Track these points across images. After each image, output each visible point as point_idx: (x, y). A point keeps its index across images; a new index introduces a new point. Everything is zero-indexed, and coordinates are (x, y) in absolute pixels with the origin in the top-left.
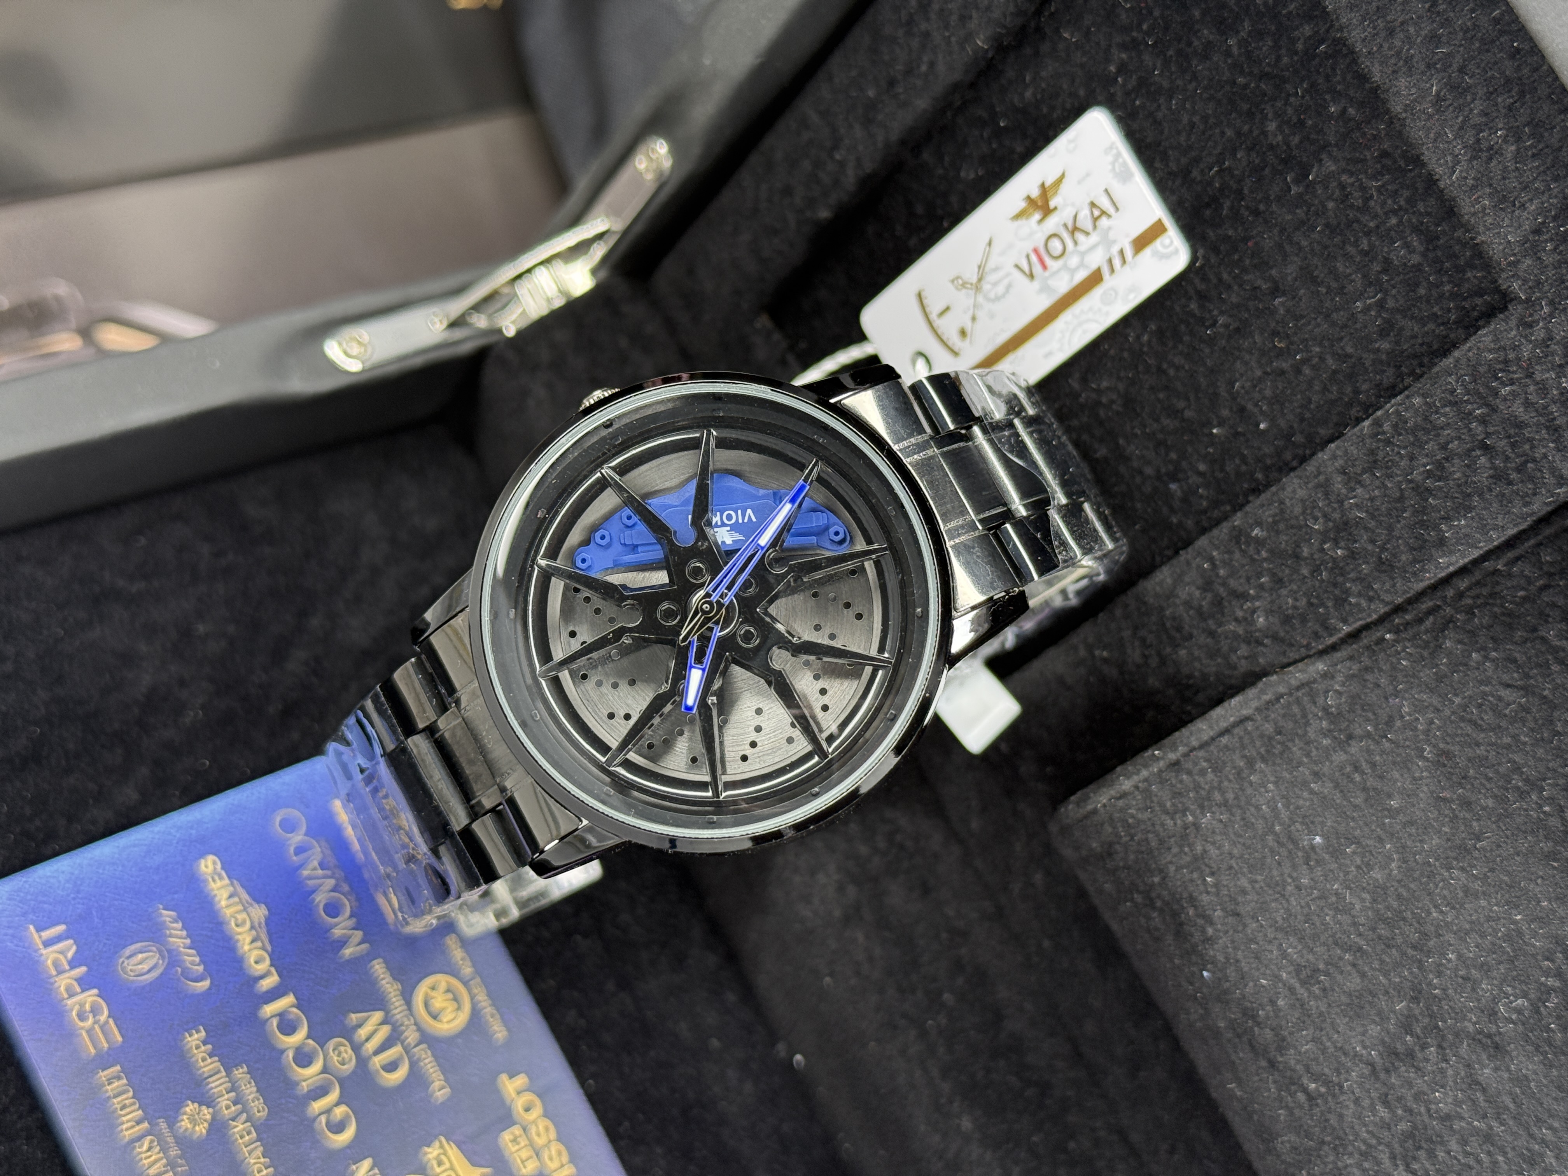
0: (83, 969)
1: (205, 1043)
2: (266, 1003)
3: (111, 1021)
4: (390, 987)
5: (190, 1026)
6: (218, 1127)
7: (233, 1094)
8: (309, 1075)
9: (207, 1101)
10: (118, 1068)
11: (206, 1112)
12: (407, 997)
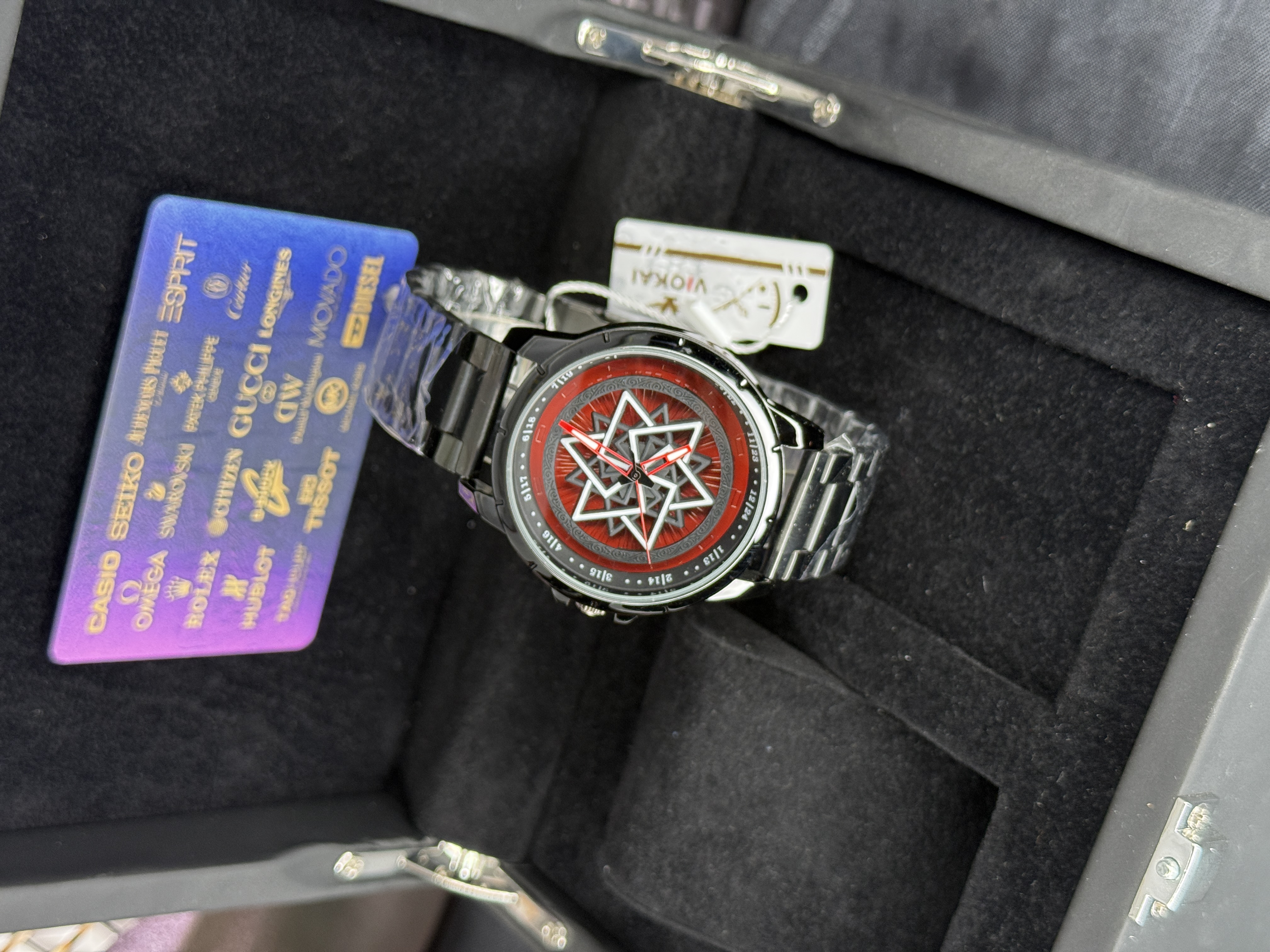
0: (187, 273)
1: (215, 346)
2: (256, 343)
3: (181, 309)
4: (316, 371)
5: (213, 333)
6: (189, 392)
7: (207, 381)
8: (248, 392)
9: (194, 376)
10: (167, 335)
11: (189, 382)
12: (320, 381)
